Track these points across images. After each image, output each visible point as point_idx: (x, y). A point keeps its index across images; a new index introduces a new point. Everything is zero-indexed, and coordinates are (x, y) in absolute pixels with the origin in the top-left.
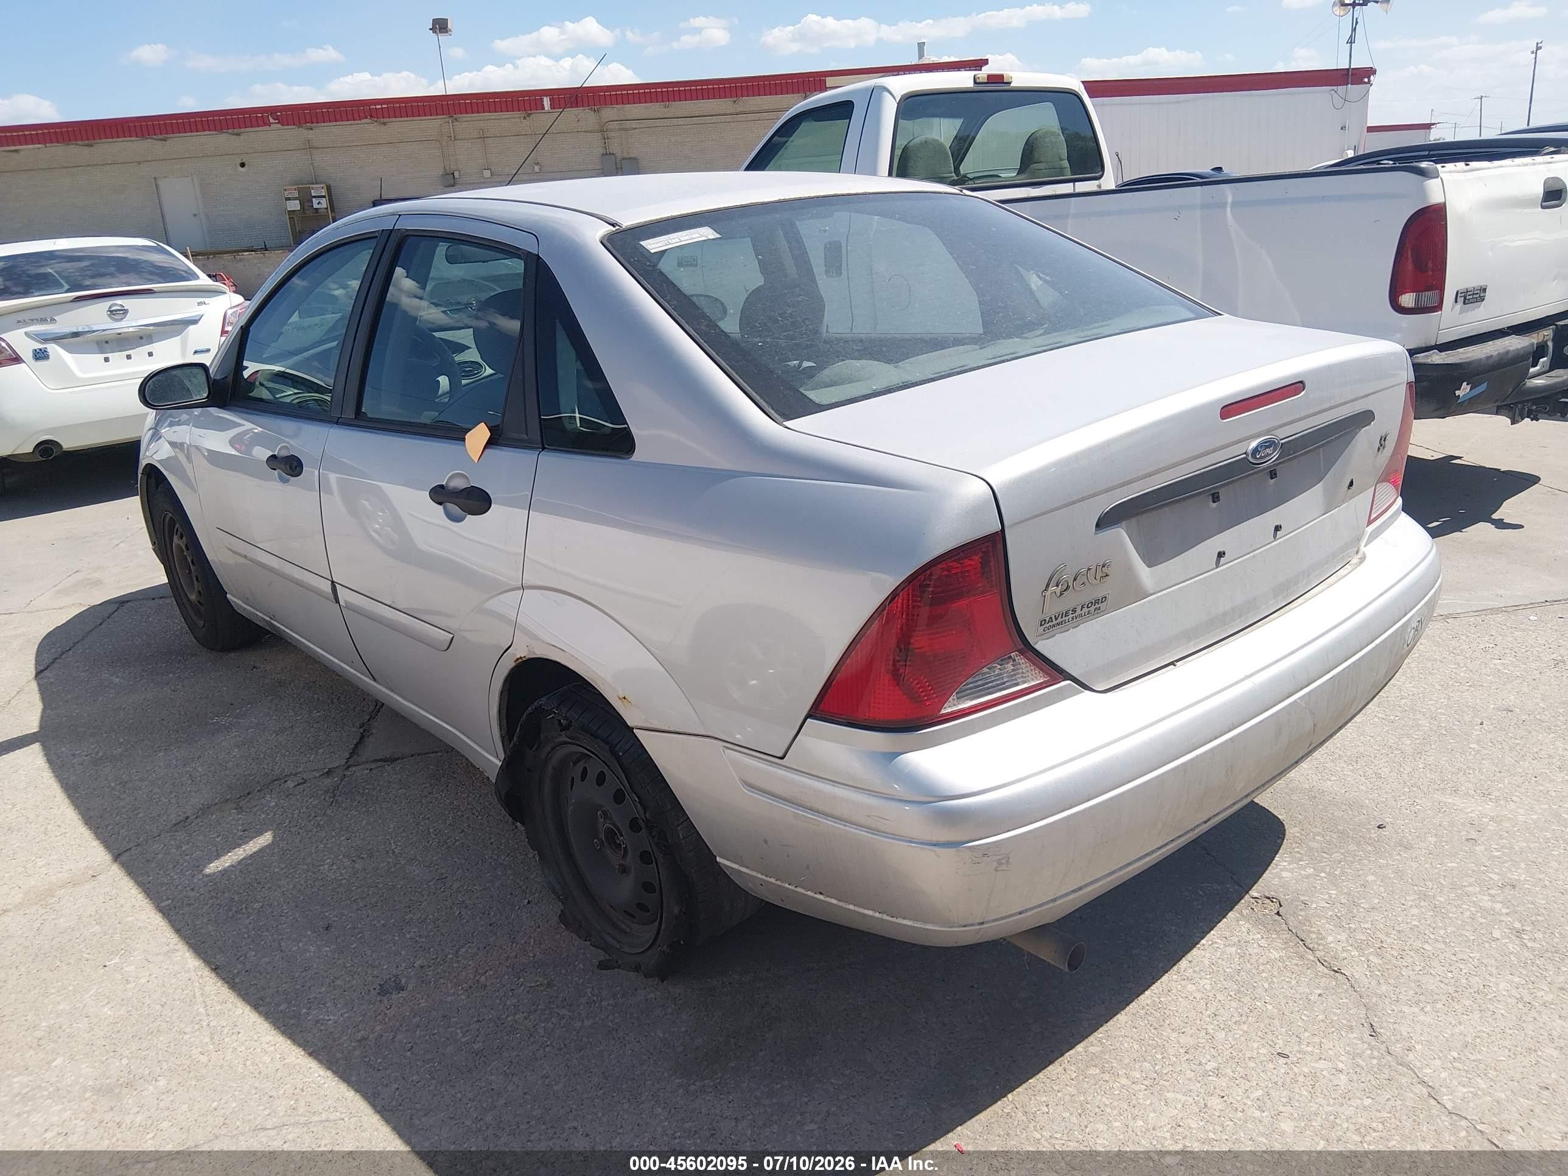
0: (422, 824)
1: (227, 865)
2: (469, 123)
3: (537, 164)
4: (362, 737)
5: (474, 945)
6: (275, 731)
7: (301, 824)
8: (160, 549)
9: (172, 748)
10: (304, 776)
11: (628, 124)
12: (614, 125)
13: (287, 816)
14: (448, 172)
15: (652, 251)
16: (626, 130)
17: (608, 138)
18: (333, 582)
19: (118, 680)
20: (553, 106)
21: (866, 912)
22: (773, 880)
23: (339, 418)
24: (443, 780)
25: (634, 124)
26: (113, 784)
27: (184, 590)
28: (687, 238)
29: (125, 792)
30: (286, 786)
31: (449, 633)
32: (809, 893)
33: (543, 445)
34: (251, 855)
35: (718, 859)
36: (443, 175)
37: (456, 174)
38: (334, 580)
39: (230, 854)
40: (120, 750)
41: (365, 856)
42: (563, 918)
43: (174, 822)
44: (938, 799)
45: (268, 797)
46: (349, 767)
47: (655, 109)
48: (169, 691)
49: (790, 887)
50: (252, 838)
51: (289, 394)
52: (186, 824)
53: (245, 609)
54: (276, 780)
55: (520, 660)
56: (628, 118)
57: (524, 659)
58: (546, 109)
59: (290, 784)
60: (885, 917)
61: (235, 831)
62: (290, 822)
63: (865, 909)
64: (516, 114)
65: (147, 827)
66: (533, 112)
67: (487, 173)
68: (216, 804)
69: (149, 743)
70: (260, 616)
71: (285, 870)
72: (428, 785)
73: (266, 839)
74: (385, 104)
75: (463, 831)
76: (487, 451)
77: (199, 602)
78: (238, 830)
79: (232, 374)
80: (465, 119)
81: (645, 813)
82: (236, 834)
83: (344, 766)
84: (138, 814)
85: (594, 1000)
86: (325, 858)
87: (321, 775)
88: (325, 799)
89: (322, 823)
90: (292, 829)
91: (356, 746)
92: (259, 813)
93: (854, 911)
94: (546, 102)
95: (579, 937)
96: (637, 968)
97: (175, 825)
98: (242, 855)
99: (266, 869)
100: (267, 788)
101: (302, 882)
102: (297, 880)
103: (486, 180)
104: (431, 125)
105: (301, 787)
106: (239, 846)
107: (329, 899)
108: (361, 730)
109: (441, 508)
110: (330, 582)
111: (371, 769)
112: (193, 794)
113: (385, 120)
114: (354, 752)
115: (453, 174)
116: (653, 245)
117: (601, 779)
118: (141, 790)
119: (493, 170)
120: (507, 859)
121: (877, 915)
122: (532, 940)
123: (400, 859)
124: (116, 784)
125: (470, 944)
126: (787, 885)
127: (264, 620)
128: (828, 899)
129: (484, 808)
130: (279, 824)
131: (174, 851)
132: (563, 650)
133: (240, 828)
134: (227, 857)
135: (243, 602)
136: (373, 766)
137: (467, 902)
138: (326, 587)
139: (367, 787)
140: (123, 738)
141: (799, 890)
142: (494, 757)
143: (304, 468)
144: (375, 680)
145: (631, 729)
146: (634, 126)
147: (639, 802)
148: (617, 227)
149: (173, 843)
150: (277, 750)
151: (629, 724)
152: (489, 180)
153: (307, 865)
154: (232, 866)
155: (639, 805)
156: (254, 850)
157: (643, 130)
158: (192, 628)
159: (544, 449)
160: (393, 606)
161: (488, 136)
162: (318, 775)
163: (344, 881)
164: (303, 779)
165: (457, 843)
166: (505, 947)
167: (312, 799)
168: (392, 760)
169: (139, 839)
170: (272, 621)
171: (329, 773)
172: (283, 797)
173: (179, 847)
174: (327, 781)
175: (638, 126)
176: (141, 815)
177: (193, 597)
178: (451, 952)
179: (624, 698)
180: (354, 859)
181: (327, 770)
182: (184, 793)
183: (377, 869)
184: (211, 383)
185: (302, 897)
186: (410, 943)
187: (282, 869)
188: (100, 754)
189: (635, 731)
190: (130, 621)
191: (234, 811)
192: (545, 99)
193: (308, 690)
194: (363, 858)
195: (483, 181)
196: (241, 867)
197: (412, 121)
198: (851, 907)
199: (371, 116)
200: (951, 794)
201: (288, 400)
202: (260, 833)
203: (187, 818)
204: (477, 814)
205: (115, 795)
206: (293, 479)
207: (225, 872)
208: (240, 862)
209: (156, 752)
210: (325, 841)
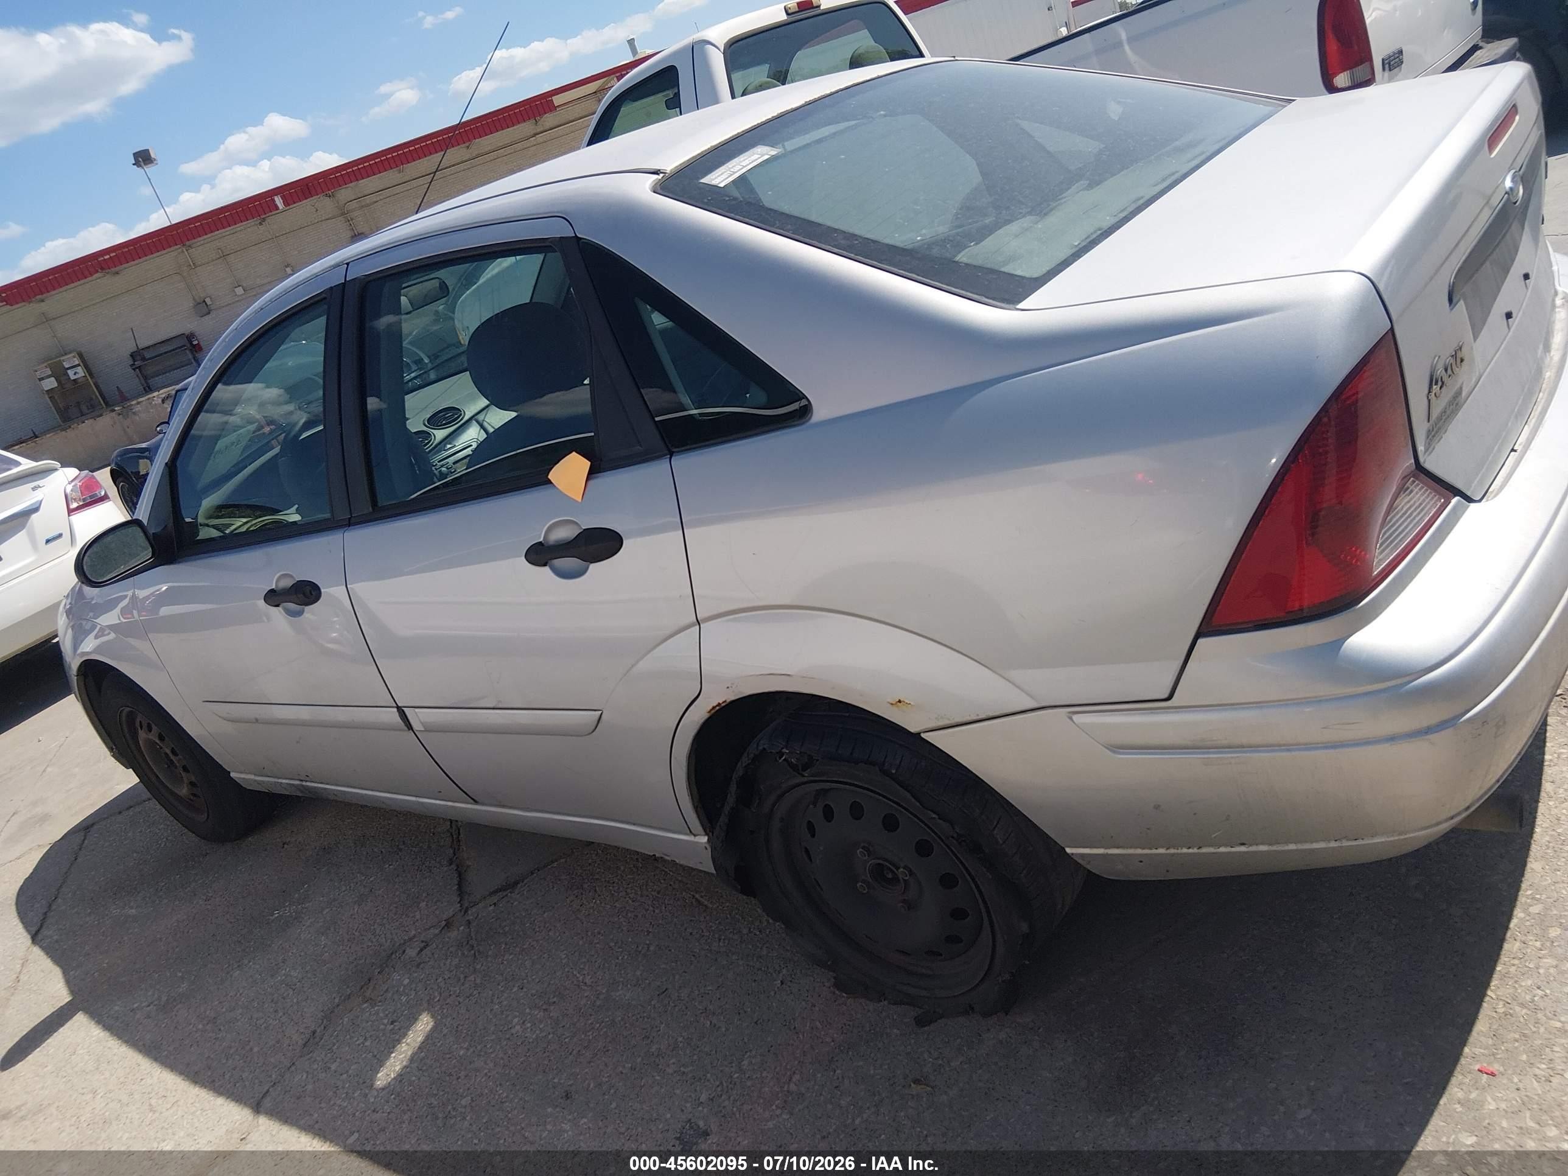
0: (596, 941)
1: (397, 1068)
2: (204, 247)
3: (287, 266)
4: (460, 875)
5: (754, 1053)
6: (355, 903)
7: (455, 991)
8: (121, 754)
9: (246, 962)
10: (422, 938)
11: (368, 200)
12: (354, 205)
13: (432, 989)
14: (199, 301)
15: (722, 185)
16: (368, 205)
17: (352, 219)
18: (398, 707)
19: (133, 911)
20: (286, 203)
21: (1315, 846)
22: (1162, 851)
23: (350, 519)
24: (586, 886)
25: (374, 198)
26: (200, 1026)
27: (166, 787)
28: (747, 162)
29: (220, 1030)
30: (407, 957)
31: (595, 710)
32: (1222, 849)
33: (669, 450)
34: (419, 1048)
35: (1068, 850)
36: (195, 307)
37: (208, 301)
38: (400, 705)
39: (393, 1055)
40: (185, 985)
41: (555, 999)
42: (839, 985)
43: (301, 1042)
44: (1414, 677)
45: (396, 976)
46: (466, 911)
47: (390, 177)
48: (201, 902)
49: (1191, 851)
50: (408, 1028)
51: (239, 524)
52: (317, 1040)
53: (259, 783)
54: (392, 954)
55: (718, 708)
56: (366, 193)
57: (723, 705)
58: (281, 208)
59: (411, 952)
60: (1345, 843)
61: (382, 1027)
62: (440, 994)
63: (1312, 842)
64: (251, 222)
65: (272, 1060)
66: (267, 215)
67: (239, 291)
68: (338, 1006)
69: (214, 966)
70: (283, 783)
71: (472, 1050)
72: (572, 898)
73: (424, 1024)
74: (113, 252)
75: (649, 932)
76: (591, 482)
77: (192, 794)
78: (383, 1024)
79: (171, 520)
80: (199, 244)
81: (954, 829)
82: (385, 1029)
83: (461, 911)
84: (251, 1049)
85: (940, 1065)
86: (509, 1018)
87: (441, 931)
88: (463, 954)
89: (478, 981)
90: (448, 1001)
91: (460, 885)
92: (396, 997)
93: (1296, 850)
94: (278, 201)
95: (871, 1001)
96: (969, 1010)
97: (305, 1045)
98: (408, 1050)
99: (448, 1056)
100: (387, 966)
101: (501, 1055)
102: (493, 1056)
103: (240, 298)
104: (165, 260)
105: (427, 951)
106: (399, 1041)
107: (546, 1062)
108: (454, 867)
109: (547, 569)
110: (395, 710)
111: (495, 904)
112: (304, 1003)
113: (117, 269)
114: (461, 892)
115: (204, 301)
116: (721, 177)
117: (856, 811)
118: (238, 1021)
119: (244, 285)
120: (721, 944)
121: (1333, 844)
122: (818, 1023)
123: (599, 988)
124: (204, 1025)
125: (748, 1053)
126: (1185, 850)
127: (293, 785)
128: (1253, 848)
129: (654, 899)
130: (428, 1001)
131: (324, 1075)
132: (789, 675)
133: (386, 1021)
134: (392, 1060)
135: (255, 775)
136: (495, 899)
137: (711, 1007)
138: (393, 716)
139: (505, 924)
140: (180, 971)
141: (1204, 850)
142: (686, 834)
143: (322, 590)
144: (476, 802)
145: (917, 735)
146: (375, 200)
147: (939, 818)
148: (662, 175)
149: (316, 1066)
150: (372, 922)
151: (912, 731)
152: (244, 297)
153: (493, 1033)
154: (406, 1067)
155: (941, 821)
156: (420, 1039)
157: (385, 201)
158: (190, 826)
159: (671, 455)
160: (500, 706)
161: (228, 253)
162: (437, 931)
163: (550, 1036)
164: (423, 942)
165: (652, 948)
166: (791, 1042)
167: (449, 960)
168: (511, 886)
169: (271, 1076)
170: (304, 783)
171: (448, 925)
172: (414, 969)
173: (327, 1069)
174: (454, 934)
175: (378, 199)
176: (256, 1049)
177: (184, 791)
178: (732, 1069)
179: (900, 701)
180: (544, 1007)
181: (444, 923)
182: (292, 1006)
183: (581, 1009)
184: (151, 538)
185: (513, 1073)
186: (678, 1078)
187: (468, 1049)
188: (164, 999)
189: (923, 735)
190: (107, 844)
191: (365, 1005)
192: (276, 198)
193: (362, 846)
194: (555, 1002)
195: (237, 299)
196: (416, 1065)
197: (146, 261)
198: (1292, 847)
199: (102, 269)
200: (1429, 665)
201: (244, 529)
202: (413, 1019)
203: (314, 1032)
204: (651, 908)
205: (210, 1037)
206: (307, 608)
207: (400, 1077)
208: (412, 1060)
209: (228, 973)
210: (496, 1001)
